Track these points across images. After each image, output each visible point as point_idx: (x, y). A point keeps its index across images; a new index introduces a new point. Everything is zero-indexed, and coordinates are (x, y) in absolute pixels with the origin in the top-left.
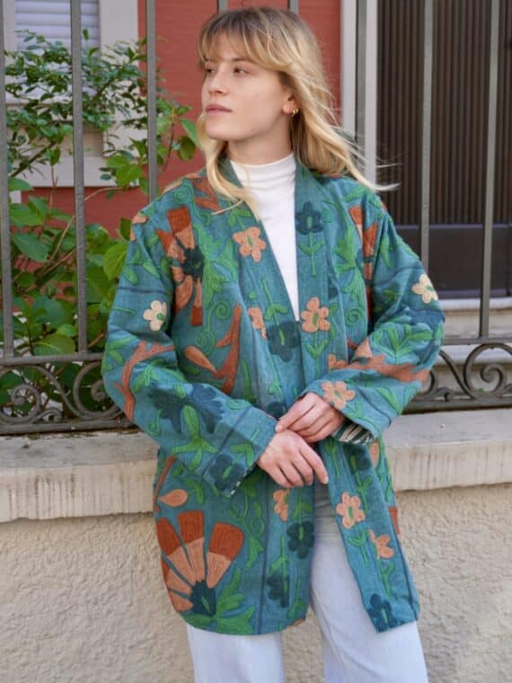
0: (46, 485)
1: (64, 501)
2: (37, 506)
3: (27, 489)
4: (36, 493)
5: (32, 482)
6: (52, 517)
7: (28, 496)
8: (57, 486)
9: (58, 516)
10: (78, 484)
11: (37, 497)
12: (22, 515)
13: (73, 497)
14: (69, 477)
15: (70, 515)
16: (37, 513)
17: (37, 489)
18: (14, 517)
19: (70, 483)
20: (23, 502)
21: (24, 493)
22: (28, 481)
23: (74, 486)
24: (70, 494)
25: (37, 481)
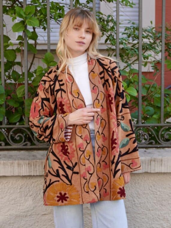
0: (154, 162)
1: (159, 168)
2: (151, 169)
3: (148, 163)
4: (151, 164)
5: (150, 161)
6: (155, 172)
7: (148, 165)
8: (157, 163)
9: (157, 172)
10: (163, 162)
11: (151, 166)
12: (146, 171)
13: (161, 166)
14: (161, 160)
15: (160, 172)
16: (151, 170)
17: (151, 163)
18: (144, 171)
19: (161, 162)
20: (147, 167)
21: (147, 164)
22: (148, 161)
23: (162, 163)
24: (160, 165)
25: (151, 161)
